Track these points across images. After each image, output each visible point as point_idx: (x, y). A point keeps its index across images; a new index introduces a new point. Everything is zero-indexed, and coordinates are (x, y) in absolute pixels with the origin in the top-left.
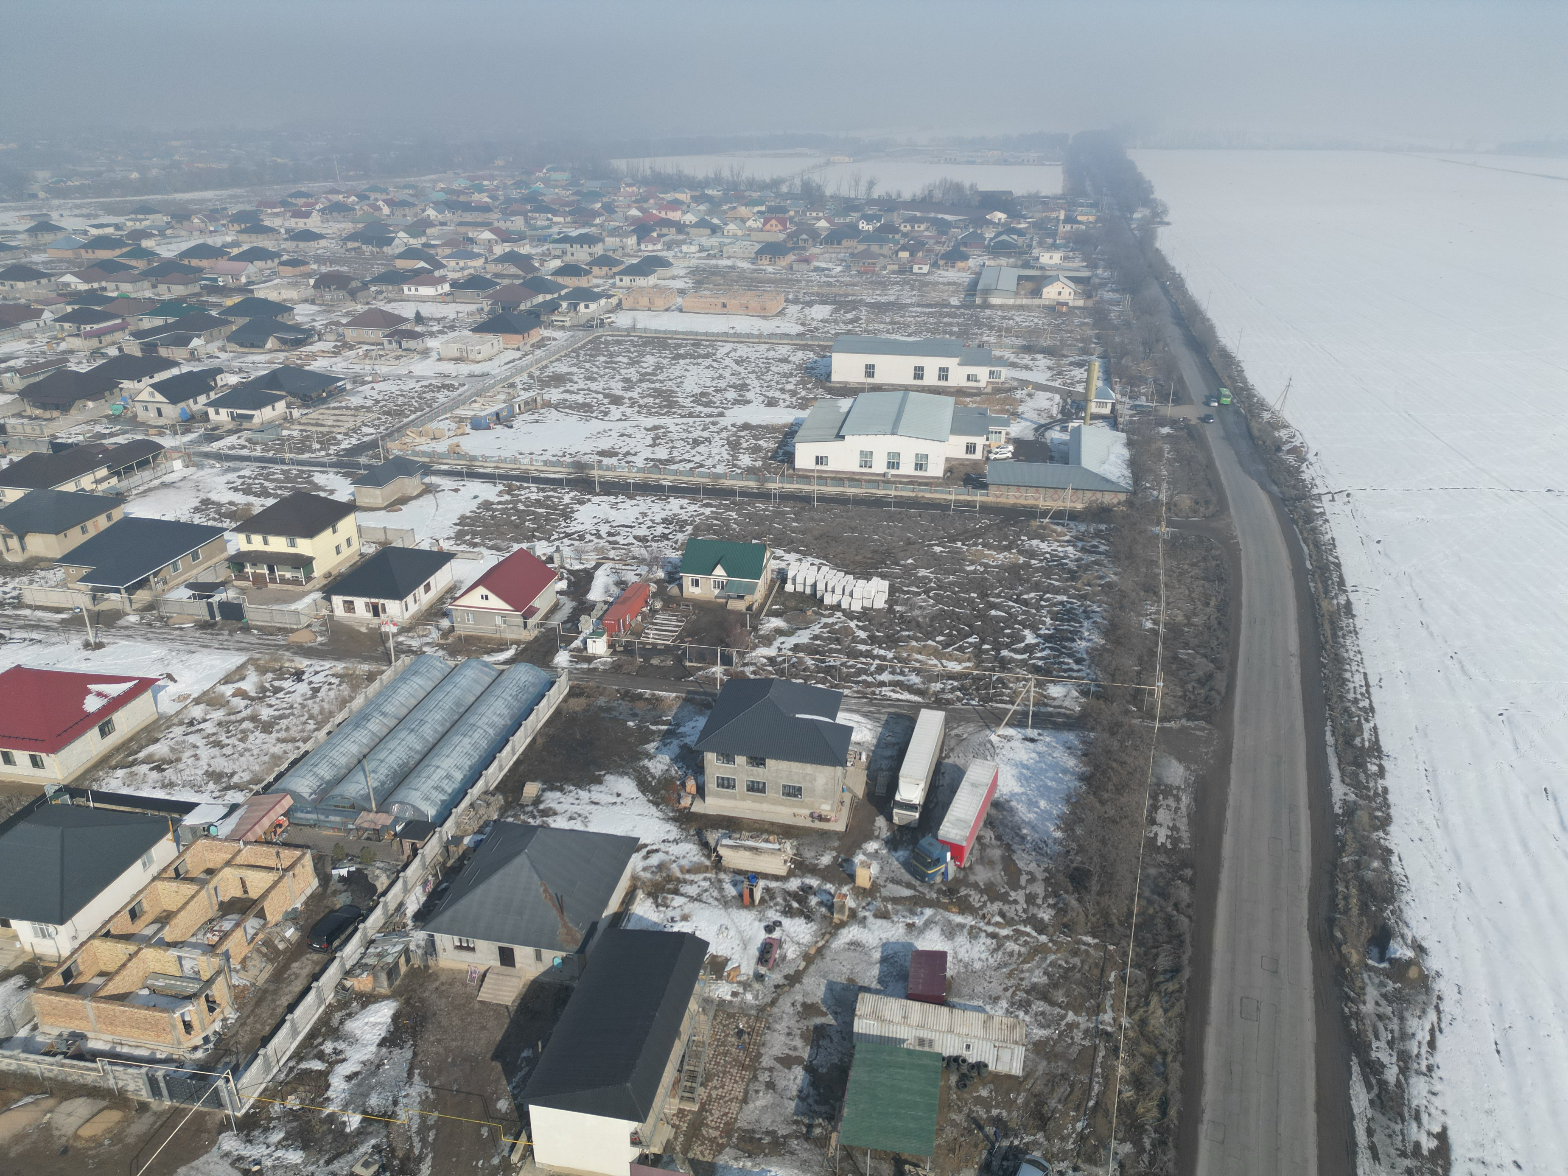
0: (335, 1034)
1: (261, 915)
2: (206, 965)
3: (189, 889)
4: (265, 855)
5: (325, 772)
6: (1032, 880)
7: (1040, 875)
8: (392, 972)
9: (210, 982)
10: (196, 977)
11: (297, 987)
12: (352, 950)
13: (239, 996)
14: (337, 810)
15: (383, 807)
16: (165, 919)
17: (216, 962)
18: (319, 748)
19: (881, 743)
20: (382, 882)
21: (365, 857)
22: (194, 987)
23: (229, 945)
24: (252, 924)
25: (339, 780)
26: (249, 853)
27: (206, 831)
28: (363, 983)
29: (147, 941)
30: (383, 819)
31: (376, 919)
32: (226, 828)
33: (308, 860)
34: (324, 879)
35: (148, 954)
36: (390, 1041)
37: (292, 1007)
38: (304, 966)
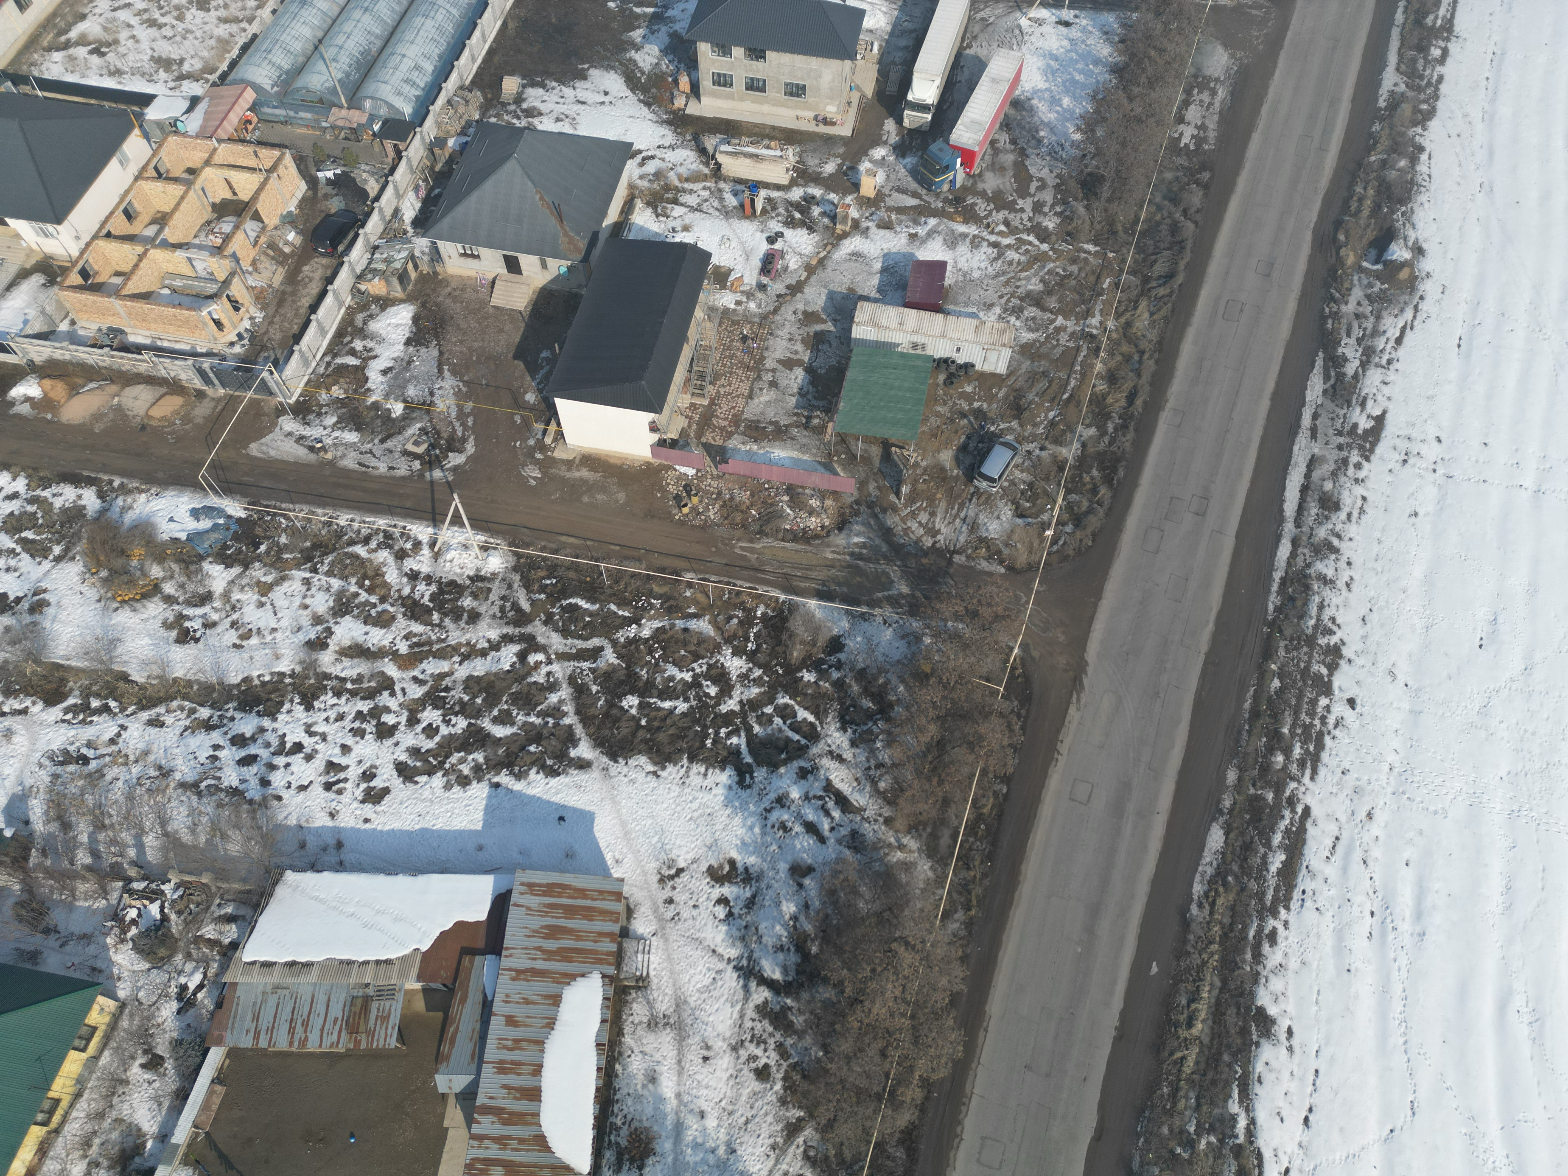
0: (362, 333)
1: (257, 217)
2: (217, 266)
3: (176, 190)
4: (243, 154)
5: (282, 60)
6: (1043, 186)
7: (1051, 181)
8: (402, 277)
9: (226, 283)
10: (211, 277)
11: (314, 289)
12: (358, 256)
13: (259, 296)
14: (305, 105)
15: (354, 103)
16: (161, 220)
17: (227, 264)
18: (267, 30)
19: (897, 30)
20: (372, 187)
21: (347, 159)
22: (212, 288)
23: (234, 247)
24: (251, 226)
25: (299, 70)
26: (226, 152)
27: (173, 127)
28: (376, 287)
29: (151, 242)
30: (357, 117)
31: (374, 226)
32: (193, 123)
33: (288, 160)
34: (312, 182)
35: (156, 255)
36: (415, 340)
37: (314, 308)
38: (314, 269)
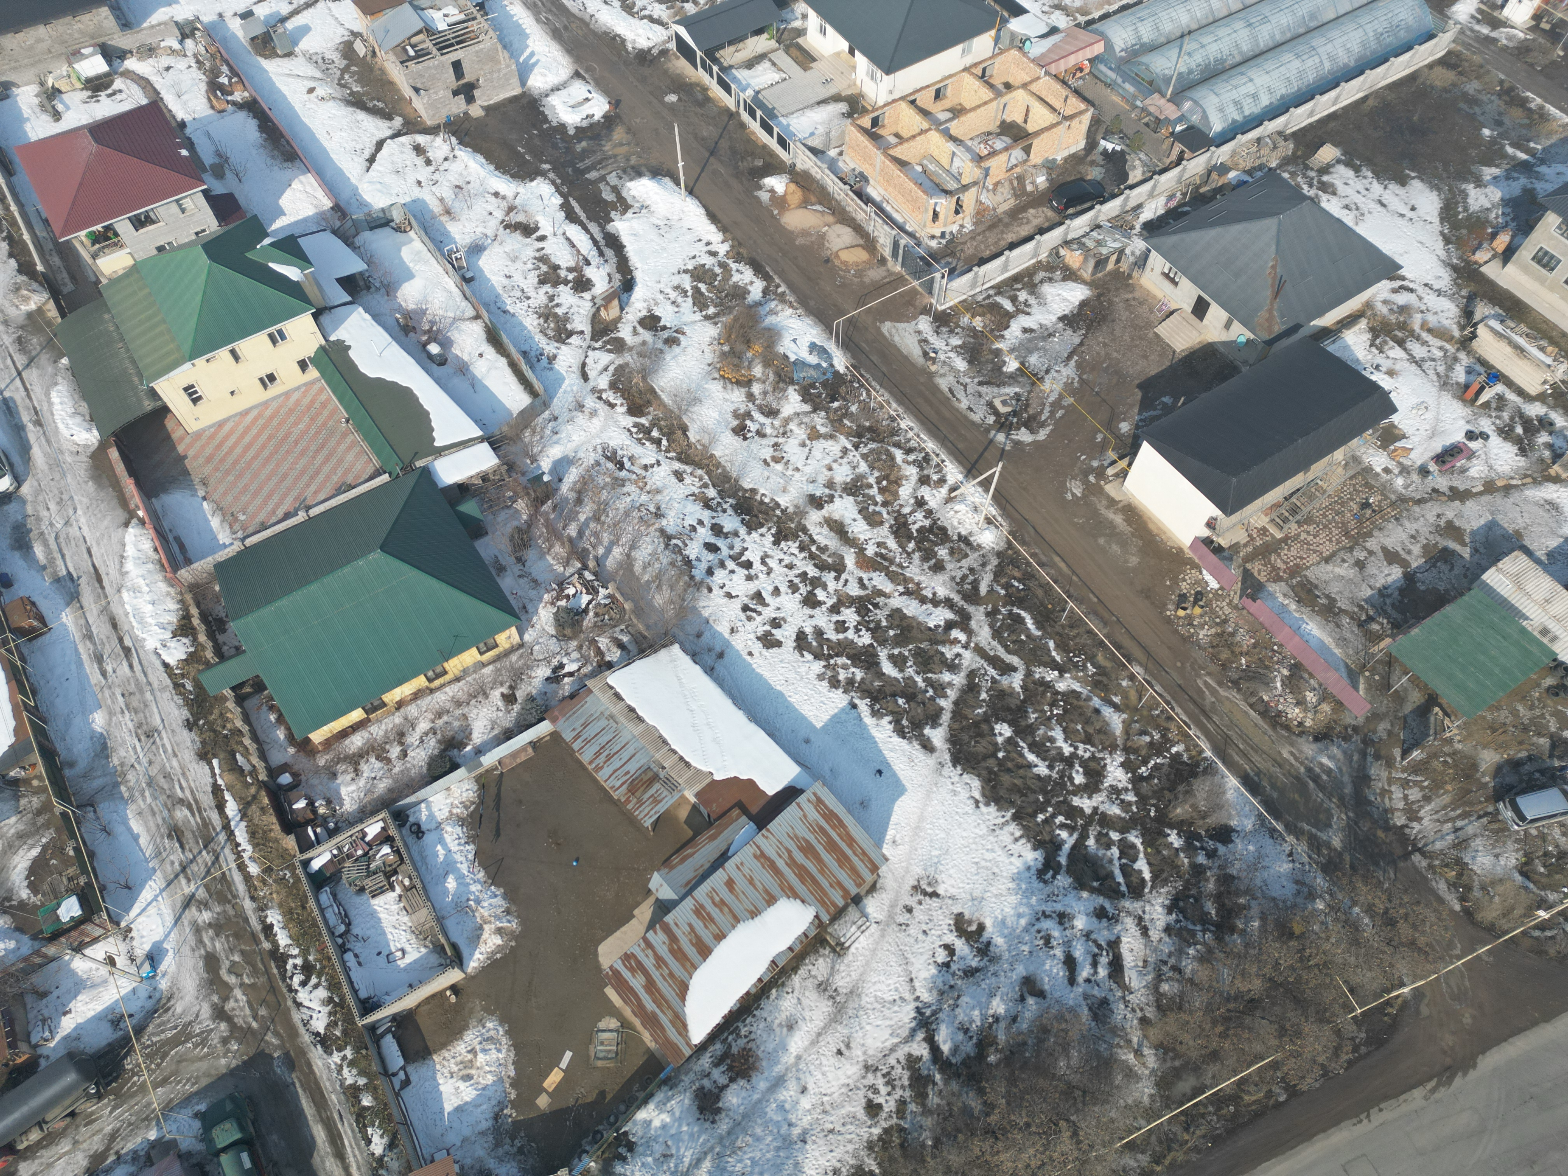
0: (1033, 288)
1: (1027, 150)
2: (969, 171)
3: (985, 94)
4: (1056, 93)
5: (1147, 33)
8: (1101, 263)
9: (965, 188)
10: (957, 178)
11: (1024, 231)
12: (1079, 225)
13: (981, 212)
14: (1136, 80)
15: (1176, 99)
16: (957, 112)
17: (977, 173)
20: (1135, 175)
21: (1134, 142)
22: (952, 185)
23: (992, 163)
24: (1017, 154)
25: (1153, 48)
26: (1045, 85)
27: (1020, 43)
28: (1073, 258)
29: (937, 124)
30: (1170, 111)
31: (1112, 208)
32: (1037, 49)
33: (1086, 118)
34: (1091, 145)
35: (934, 137)
36: (1069, 321)
37: (1012, 246)
38: (1037, 216)
